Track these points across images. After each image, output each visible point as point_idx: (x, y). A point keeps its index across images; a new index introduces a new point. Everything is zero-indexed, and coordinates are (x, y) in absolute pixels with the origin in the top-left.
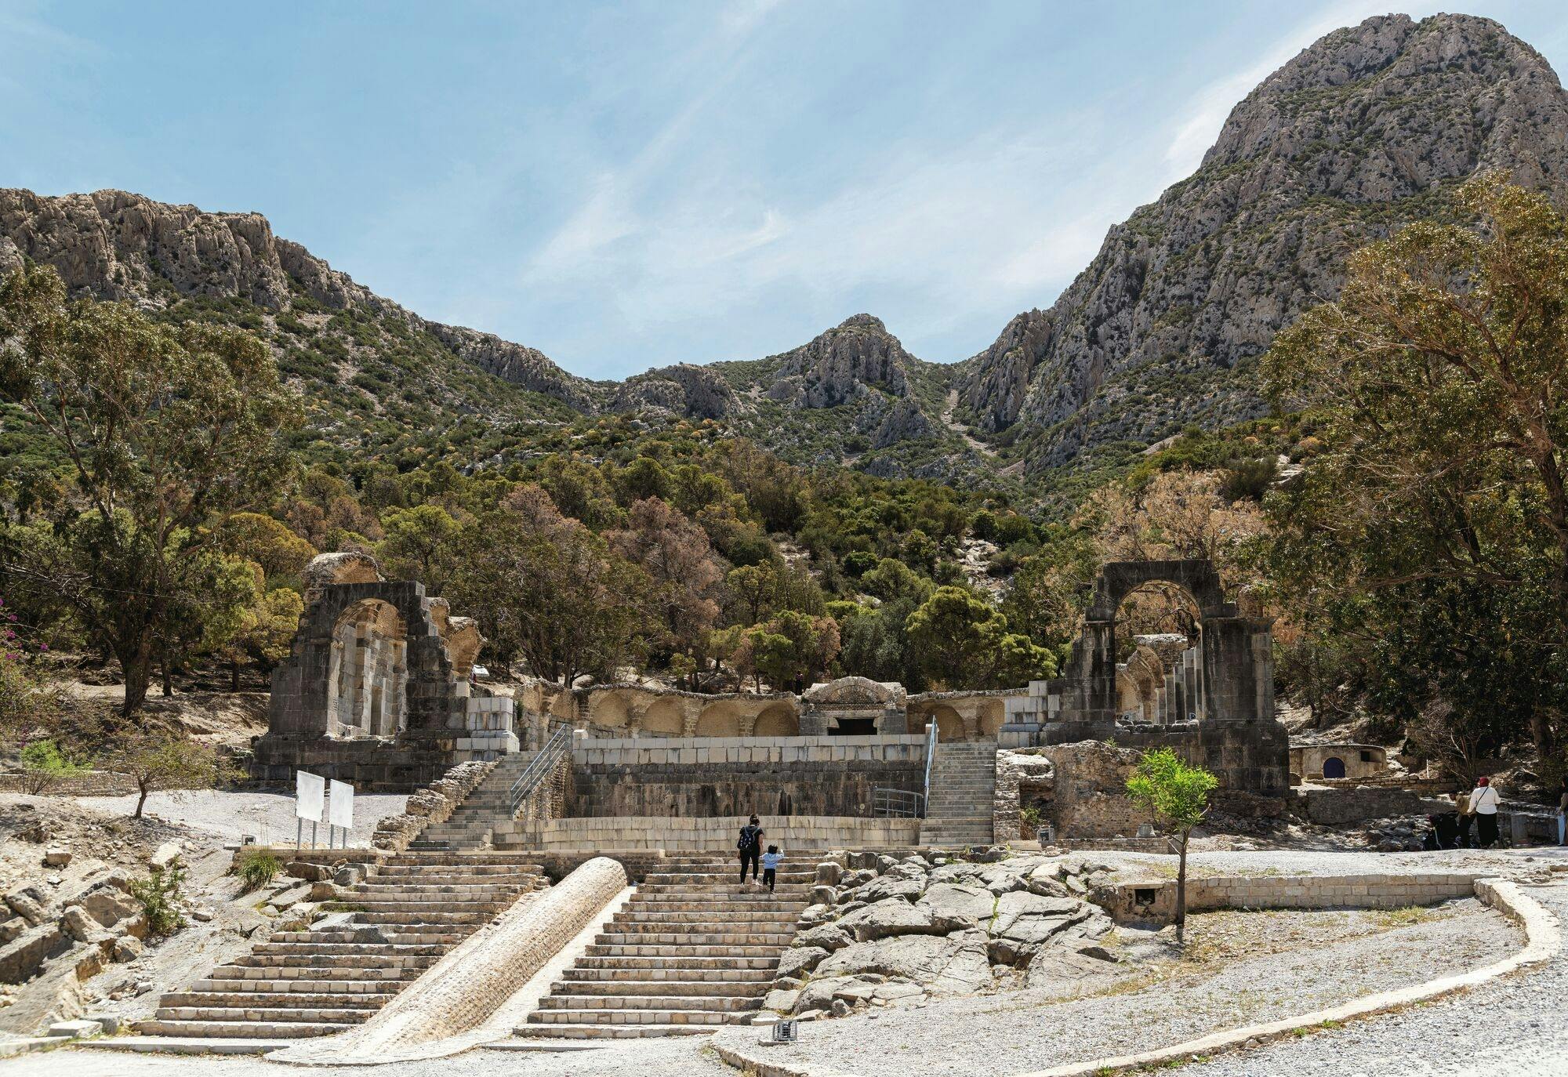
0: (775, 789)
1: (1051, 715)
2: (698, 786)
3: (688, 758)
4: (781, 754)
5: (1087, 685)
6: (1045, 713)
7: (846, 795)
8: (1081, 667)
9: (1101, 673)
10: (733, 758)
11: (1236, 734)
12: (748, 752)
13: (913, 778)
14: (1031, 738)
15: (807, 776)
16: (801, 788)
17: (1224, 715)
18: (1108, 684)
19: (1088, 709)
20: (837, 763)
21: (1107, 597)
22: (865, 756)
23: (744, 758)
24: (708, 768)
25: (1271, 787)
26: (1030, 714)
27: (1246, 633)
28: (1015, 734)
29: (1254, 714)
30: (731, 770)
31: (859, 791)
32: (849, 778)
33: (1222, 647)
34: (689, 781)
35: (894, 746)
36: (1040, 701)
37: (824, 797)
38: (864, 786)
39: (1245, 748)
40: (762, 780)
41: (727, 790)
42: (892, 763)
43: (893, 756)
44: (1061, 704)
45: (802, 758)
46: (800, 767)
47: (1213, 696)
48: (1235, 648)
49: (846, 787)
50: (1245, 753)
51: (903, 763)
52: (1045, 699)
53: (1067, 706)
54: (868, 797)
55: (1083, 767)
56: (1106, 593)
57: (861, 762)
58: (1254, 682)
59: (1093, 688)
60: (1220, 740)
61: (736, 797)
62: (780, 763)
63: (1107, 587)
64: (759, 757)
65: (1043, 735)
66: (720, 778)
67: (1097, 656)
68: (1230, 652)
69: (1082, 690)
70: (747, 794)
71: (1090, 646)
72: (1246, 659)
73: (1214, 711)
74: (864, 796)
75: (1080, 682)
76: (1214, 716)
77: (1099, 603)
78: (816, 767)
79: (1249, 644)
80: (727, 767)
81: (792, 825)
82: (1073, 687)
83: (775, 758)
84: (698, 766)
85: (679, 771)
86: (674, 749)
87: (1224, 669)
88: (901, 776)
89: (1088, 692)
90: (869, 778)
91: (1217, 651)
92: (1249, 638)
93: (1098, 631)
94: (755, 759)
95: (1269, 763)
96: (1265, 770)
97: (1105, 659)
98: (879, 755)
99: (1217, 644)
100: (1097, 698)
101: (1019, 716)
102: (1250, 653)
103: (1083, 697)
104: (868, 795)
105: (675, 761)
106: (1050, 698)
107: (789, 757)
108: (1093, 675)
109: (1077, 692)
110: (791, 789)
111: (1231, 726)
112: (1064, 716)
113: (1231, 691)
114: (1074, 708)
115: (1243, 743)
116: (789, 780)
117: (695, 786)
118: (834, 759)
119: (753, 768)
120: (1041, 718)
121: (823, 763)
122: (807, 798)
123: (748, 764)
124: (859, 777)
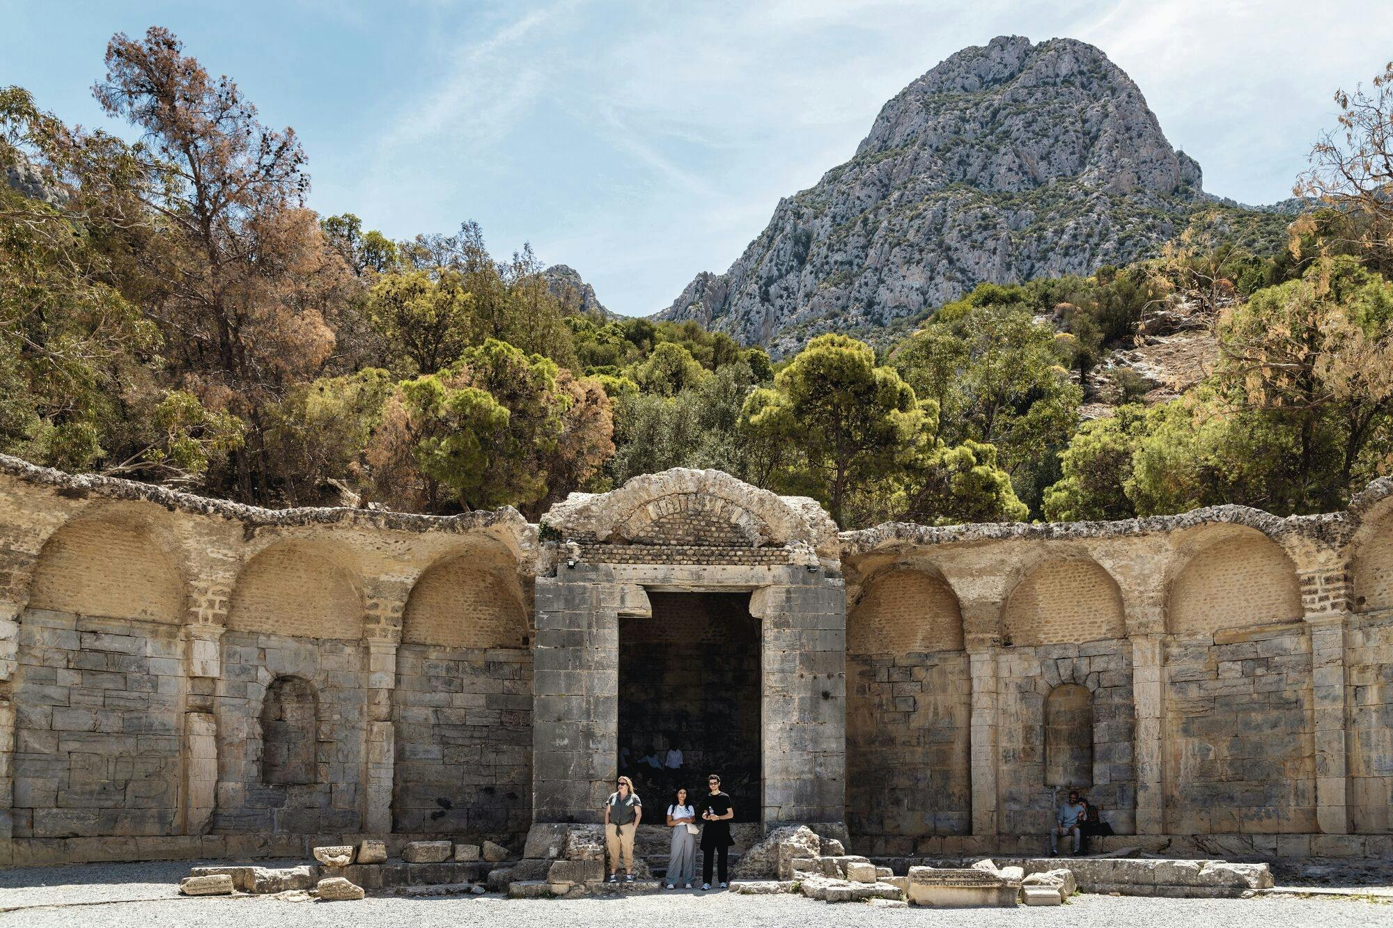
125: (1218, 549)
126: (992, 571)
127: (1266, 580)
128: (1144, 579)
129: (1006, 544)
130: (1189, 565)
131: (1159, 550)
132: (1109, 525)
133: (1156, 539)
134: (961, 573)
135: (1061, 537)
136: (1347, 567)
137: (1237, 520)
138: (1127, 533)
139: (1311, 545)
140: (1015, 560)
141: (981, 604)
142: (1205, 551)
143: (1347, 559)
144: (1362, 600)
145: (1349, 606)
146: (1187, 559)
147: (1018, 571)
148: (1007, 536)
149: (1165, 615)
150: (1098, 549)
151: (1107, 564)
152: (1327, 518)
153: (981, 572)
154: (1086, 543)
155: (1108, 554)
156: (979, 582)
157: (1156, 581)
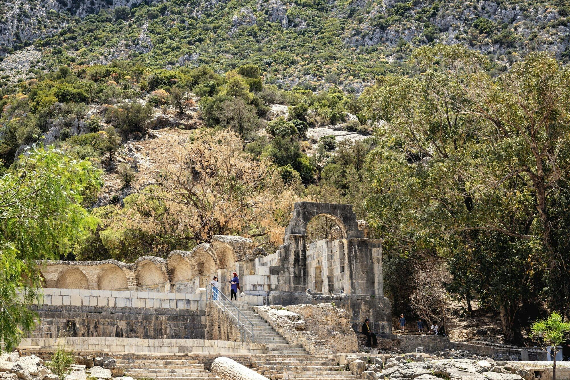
0: (113, 324)
1: (273, 287)
2: (65, 321)
3: (57, 302)
4: (115, 302)
5: (292, 270)
6: (269, 286)
7: (155, 329)
8: (288, 260)
9: (299, 265)
10: (86, 303)
11: (366, 303)
12: (95, 299)
13: (194, 320)
14: (264, 299)
15: (132, 317)
16: (129, 324)
17: (360, 292)
18: (302, 271)
19: (292, 284)
20: (149, 309)
21: (301, 221)
22: (165, 305)
23: (93, 303)
24: (70, 309)
25: (383, 333)
26: (260, 285)
27: (369, 248)
28: (256, 297)
29: (374, 292)
30: (85, 311)
31: (163, 327)
32: (157, 319)
33: (358, 255)
34: (59, 317)
35: (182, 300)
36: (266, 278)
37: (142, 330)
38: (166, 324)
39: (371, 311)
40: (105, 318)
41: (83, 323)
42: (181, 311)
43: (182, 306)
44: (279, 281)
45: (129, 305)
46: (127, 311)
47: (354, 281)
48: (364, 255)
49: (155, 325)
50: (371, 314)
51: (187, 311)
52: (269, 277)
53: (281, 282)
54: (168, 331)
55: (329, 318)
56: (301, 218)
57: (163, 309)
58: (373, 274)
59: (294, 272)
60: (358, 306)
61: (89, 329)
62: (115, 307)
63: (301, 215)
64: (102, 303)
65: (271, 298)
66: (78, 315)
67: (297, 254)
68: (362, 257)
69: (289, 274)
70: (96, 327)
71: (293, 248)
72: (370, 262)
73: (355, 289)
74: (166, 330)
75: (288, 269)
76: (355, 292)
77: (297, 225)
78: (137, 311)
79: (371, 254)
80: (82, 309)
81: (206, 345)
82: (284, 271)
83: (112, 305)
84: (63, 307)
85: (51, 310)
86: (48, 296)
87: (359, 266)
88: (187, 319)
89: (292, 275)
90: (169, 320)
91: (356, 256)
92: (371, 250)
93: (297, 239)
94: (100, 305)
95: (382, 320)
96: (381, 323)
97: (300, 256)
98: (173, 306)
99: (355, 252)
100: (297, 278)
101: (254, 286)
102: (371, 258)
103: (289, 277)
104: (168, 330)
105: (49, 304)
106: (273, 277)
107: (121, 304)
108: (294, 265)
109: (287, 274)
110: (122, 324)
111: (364, 298)
112: (280, 288)
113: (363, 279)
114: (285, 283)
115: (370, 309)
116: (121, 319)
117: (63, 320)
118: (148, 307)
119: (99, 310)
120: (266, 288)
121: (141, 309)
122: (132, 330)
123: (95, 307)
124: (163, 319)
125: (111, 269)
126: (54, 272)
127: (121, 278)
128: (93, 276)
129: (58, 266)
130: (105, 273)
131: (96, 269)
132: (83, 262)
133: (94, 266)
134: (46, 272)
135: (72, 265)
136: (136, 276)
137: (113, 263)
138: (88, 265)
139: (128, 270)
140: (60, 269)
141: (51, 280)
142: (108, 270)
143: (136, 274)
144: (140, 284)
145: (137, 285)
146: (104, 271)
147: (61, 272)
148: (58, 264)
149: (98, 285)
150: (81, 268)
151: (84, 272)
152: (131, 264)
153: (51, 272)
154: (78, 267)
155: (83, 269)
156: (51, 274)
157: (96, 277)
